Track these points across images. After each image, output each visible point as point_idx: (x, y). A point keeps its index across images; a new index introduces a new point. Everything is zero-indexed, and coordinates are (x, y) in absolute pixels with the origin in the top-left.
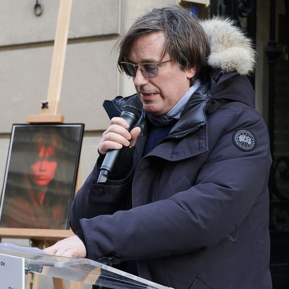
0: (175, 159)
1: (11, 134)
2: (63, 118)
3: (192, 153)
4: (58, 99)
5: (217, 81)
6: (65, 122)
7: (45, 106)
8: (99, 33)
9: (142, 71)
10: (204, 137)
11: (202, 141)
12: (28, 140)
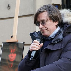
0: (54, 49)
1: (2, 46)
2: (18, 40)
3: (59, 48)
4: (16, 35)
5: (66, 26)
6: (18, 42)
7: (12, 37)
8: (28, 14)
9: (41, 24)
10: (63, 43)
11: (62, 44)
12: (7, 48)
